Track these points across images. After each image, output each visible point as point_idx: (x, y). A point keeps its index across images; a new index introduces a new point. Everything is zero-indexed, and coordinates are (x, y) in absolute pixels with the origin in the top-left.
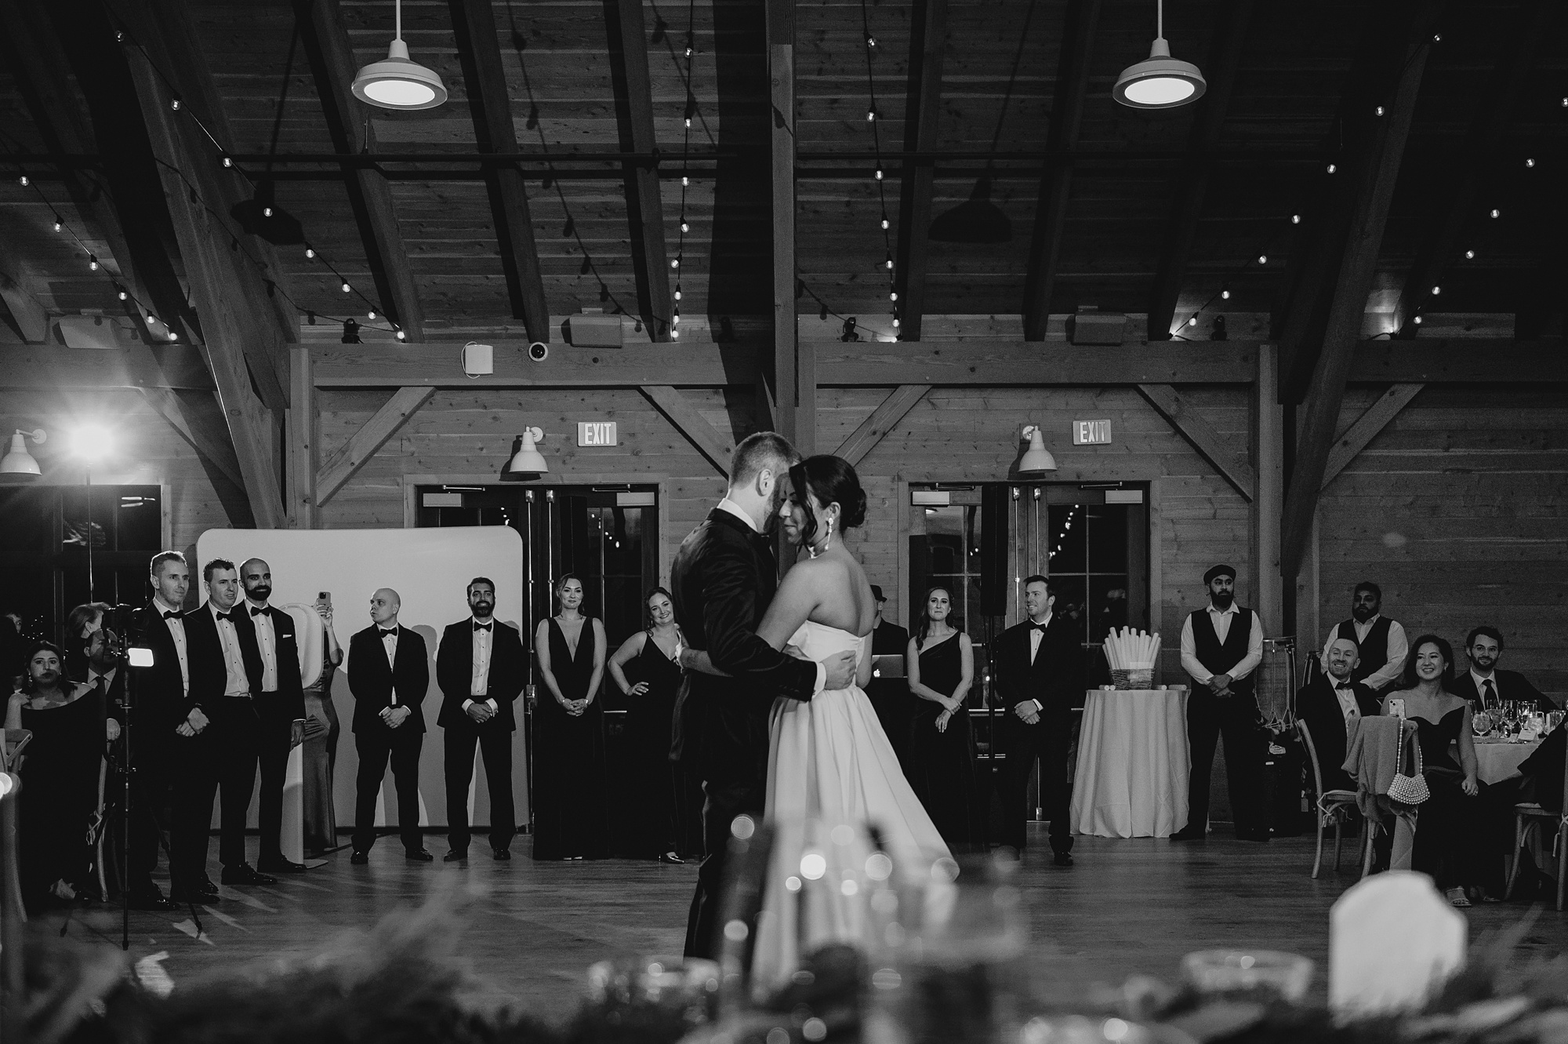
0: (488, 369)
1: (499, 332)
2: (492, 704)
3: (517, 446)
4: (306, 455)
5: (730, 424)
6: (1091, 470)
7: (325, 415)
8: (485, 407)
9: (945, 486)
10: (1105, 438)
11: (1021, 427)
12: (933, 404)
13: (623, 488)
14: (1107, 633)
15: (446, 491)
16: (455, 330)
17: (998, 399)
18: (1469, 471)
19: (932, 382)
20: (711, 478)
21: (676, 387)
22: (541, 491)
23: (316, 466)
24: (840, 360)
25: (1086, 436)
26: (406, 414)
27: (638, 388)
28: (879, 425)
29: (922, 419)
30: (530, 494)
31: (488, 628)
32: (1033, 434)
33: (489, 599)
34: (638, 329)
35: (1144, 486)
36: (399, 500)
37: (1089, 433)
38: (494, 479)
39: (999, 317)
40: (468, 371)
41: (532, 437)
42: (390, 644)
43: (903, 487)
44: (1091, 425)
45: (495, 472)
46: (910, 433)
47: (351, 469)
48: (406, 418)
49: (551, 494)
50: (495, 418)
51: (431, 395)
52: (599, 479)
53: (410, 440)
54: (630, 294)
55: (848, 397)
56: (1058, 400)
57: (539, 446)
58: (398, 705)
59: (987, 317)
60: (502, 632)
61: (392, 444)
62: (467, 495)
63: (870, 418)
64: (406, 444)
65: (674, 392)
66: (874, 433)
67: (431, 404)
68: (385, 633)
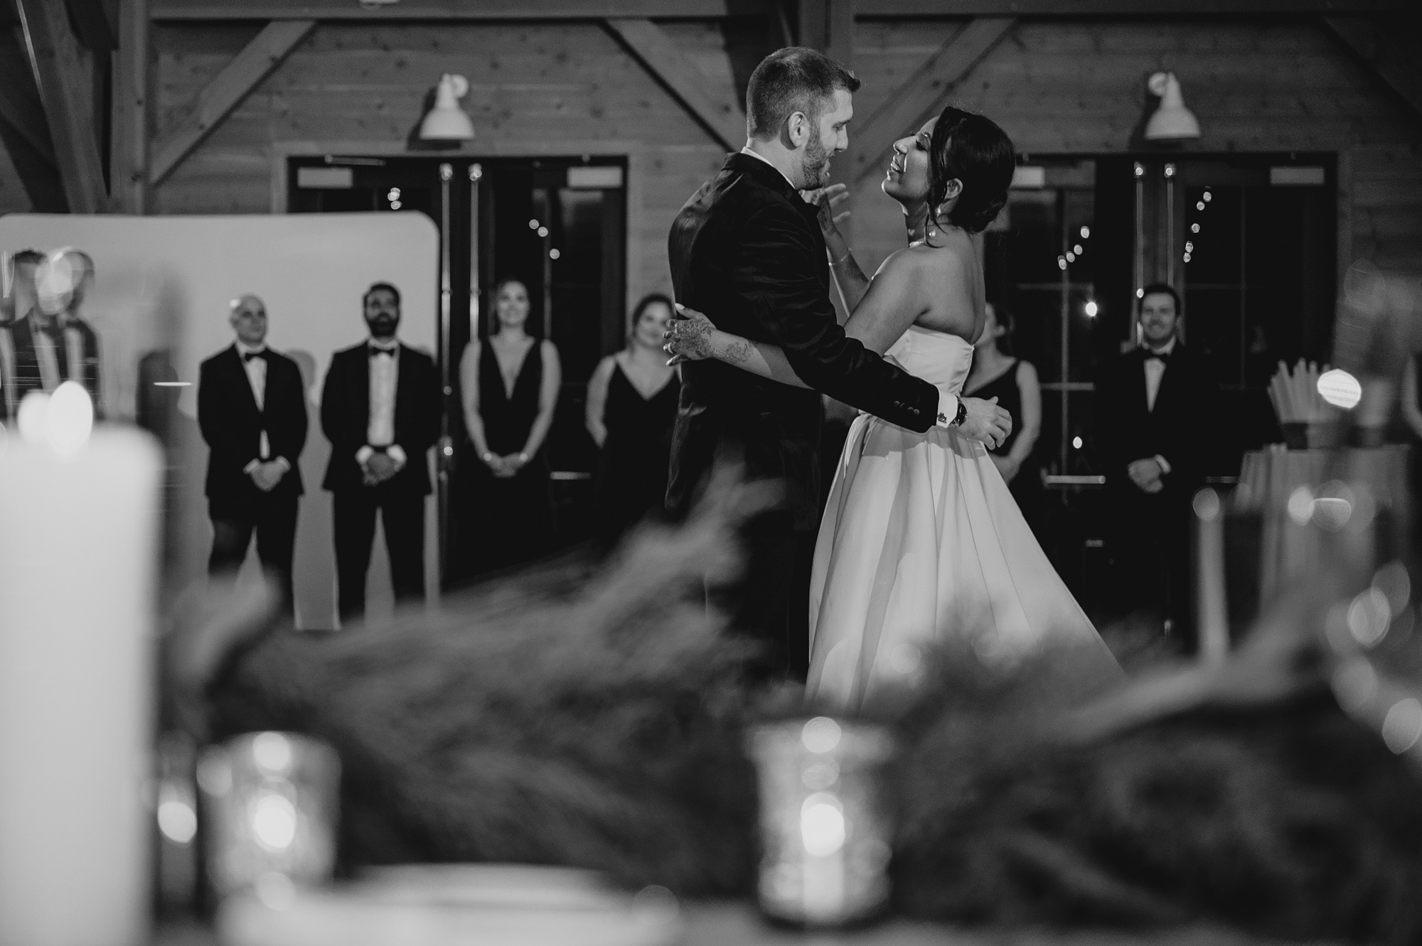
2: (397, 454)
3: (430, 102)
4: (139, 114)
5: (728, 71)
6: (1249, 138)
7: (166, 60)
8: (387, 50)
9: (1036, 160)
11: (1147, 76)
12: (1019, 43)
13: (577, 162)
14: (1274, 370)
15: (329, 166)
17: (1115, 38)
19: (1019, 13)
20: (700, 148)
21: (657, 20)
22: (461, 165)
23: (152, 131)
26: (279, 56)
27: (602, 23)
28: (945, 73)
29: (1004, 66)
30: (447, 171)
31: (391, 352)
32: (1167, 87)
33: (392, 312)
35: (1327, 161)
36: (264, 177)
38: (397, 148)
41: (452, 88)
42: (256, 372)
45: (398, 139)
46: (985, 85)
47: (197, 134)
48: (278, 64)
49: (476, 173)
50: (401, 64)
51: (312, 31)
52: (545, 148)
53: (280, 93)
55: (896, 36)
56: (1198, 37)
57: (464, 103)
58: (271, 458)
60: (409, 359)
61: (258, 100)
62: (359, 172)
63: (931, 64)
64: (276, 99)
65: (651, 28)
66: (936, 84)
67: (311, 44)
68: (249, 357)
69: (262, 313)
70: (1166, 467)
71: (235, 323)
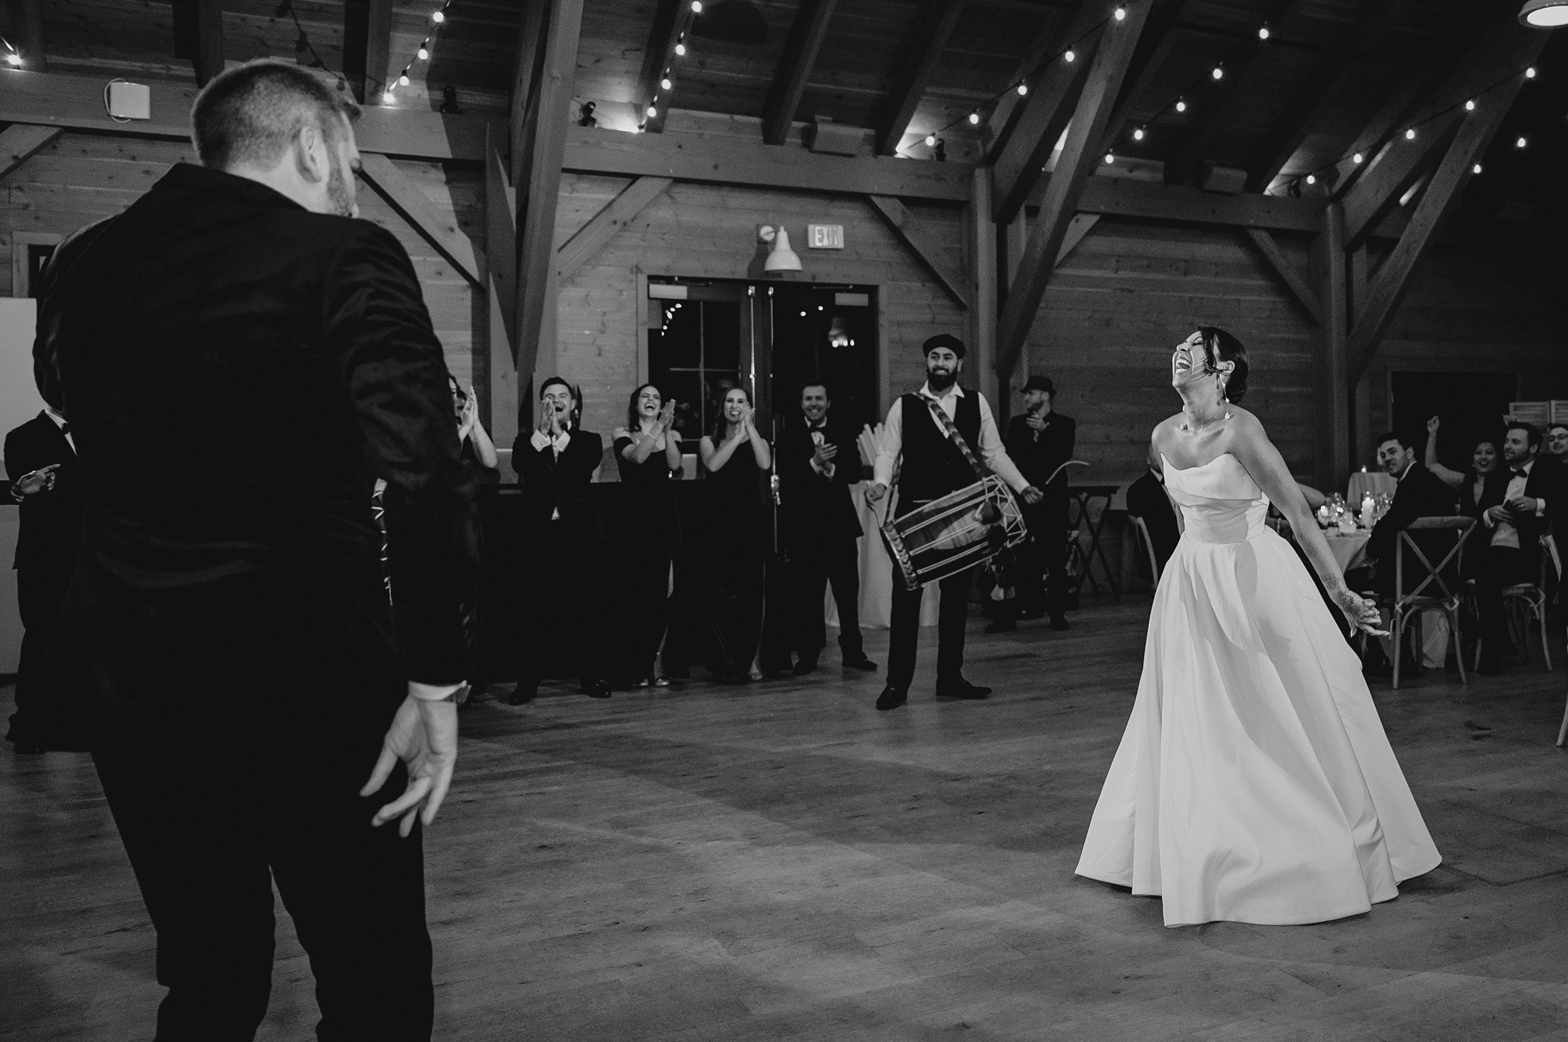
0: (144, 113)
1: (157, 71)
5: (450, 201)
6: (826, 274)
8: (133, 158)
9: (683, 281)
10: (839, 243)
11: (758, 227)
12: (672, 198)
16: (95, 62)
17: (736, 199)
18: (1133, 291)
19: (673, 176)
20: (429, 259)
24: (578, 144)
25: (821, 240)
26: (21, 156)
28: (620, 214)
29: (663, 214)
34: (341, 88)
35: (872, 291)
36: (7, 262)
37: (823, 237)
39: (737, 117)
40: (115, 111)
43: (643, 279)
44: (825, 229)
46: (648, 225)
48: (19, 162)
50: (147, 172)
51: (56, 137)
53: (21, 190)
54: (334, 47)
55: (583, 185)
56: (794, 204)
59: (727, 116)
63: (610, 204)
64: (16, 193)
65: (387, 161)
66: (615, 222)
67: (55, 147)
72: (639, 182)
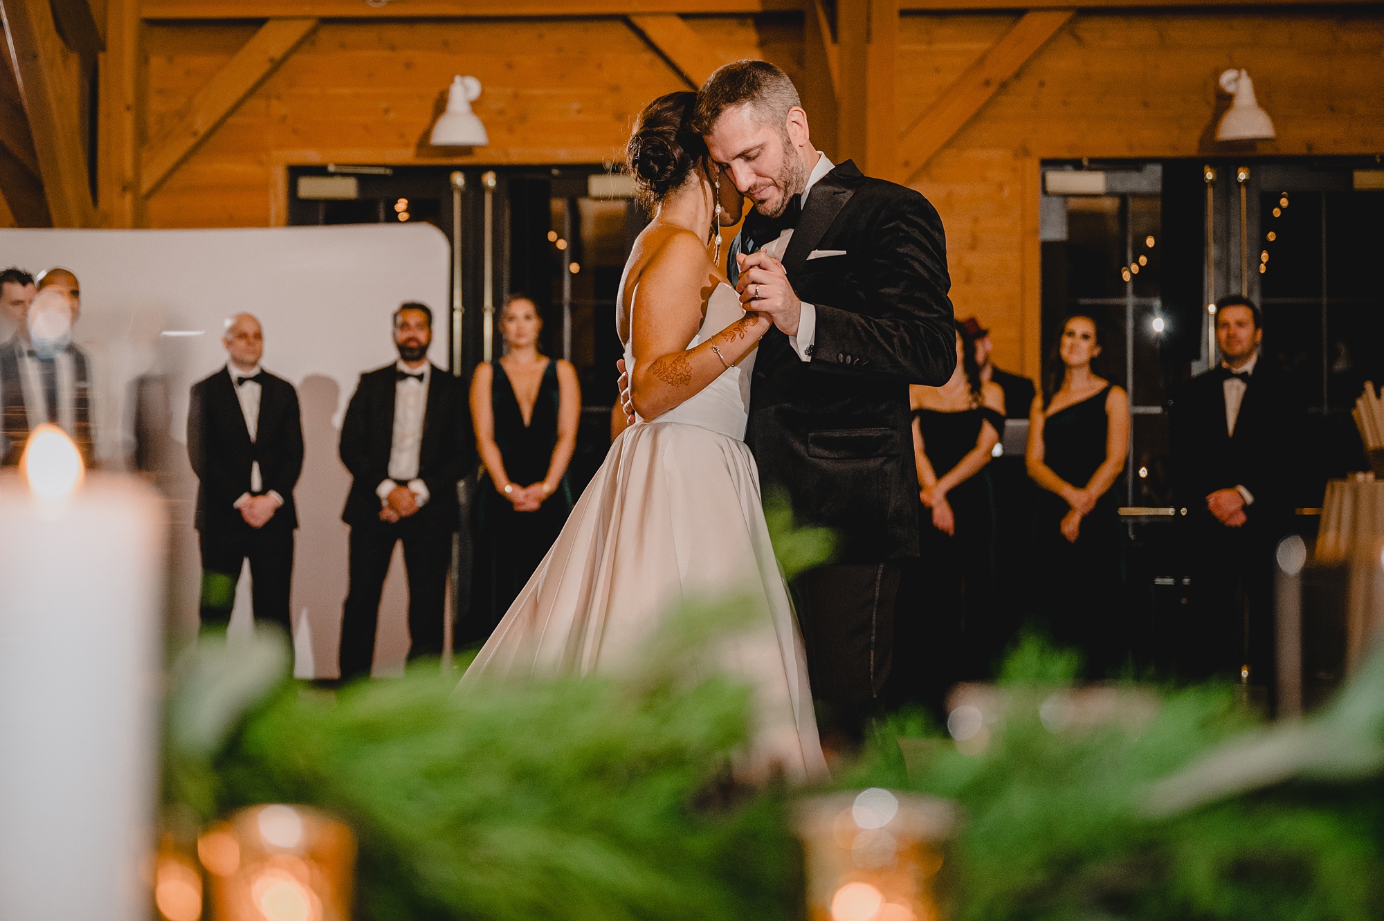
2: (419, 489)
3: (440, 106)
4: (128, 121)
6: (1330, 139)
7: (156, 62)
8: (394, 49)
9: (1097, 164)
11: (1217, 74)
12: (1078, 38)
13: (599, 169)
14: (1360, 391)
15: (333, 175)
17: (1181, 31)
19: (1076, 6)
21: (684, 16)
22: (474, 173)
23: (142, 137)
26: (278, 58)
27: (625, 19)
28: (997, 71)
29: (1062, 63)
30: (458, 179)
31: (421, 377)
32: (1239, 84)
33: (420, 335)
36: (264, 187)
38: (405, 156)
41: (464, 90)
42: (249, 398)
43: (1033, 166)
45: (407, 145)
46: (1043, 83)
47: (191, 141)
48: (277, 65)
49: (490, 180)
50: (408, 65)
51: (313, 32)
52: (564, 155)
53: (278, 97)
55: (945, 31)
56: (1277, 31)
57: (476, 106)
58: (264, 492)
61: (256, 104)
62: (364, 180)
63: (982, 60)
64: (274, 103)
65: (679, 24)
66: (987, 83)
67: (313, 44)
68: (241, 381)
69: (258, 336)
70: (1249, 498)
71: (229, 344)
72: (1027, 18)
